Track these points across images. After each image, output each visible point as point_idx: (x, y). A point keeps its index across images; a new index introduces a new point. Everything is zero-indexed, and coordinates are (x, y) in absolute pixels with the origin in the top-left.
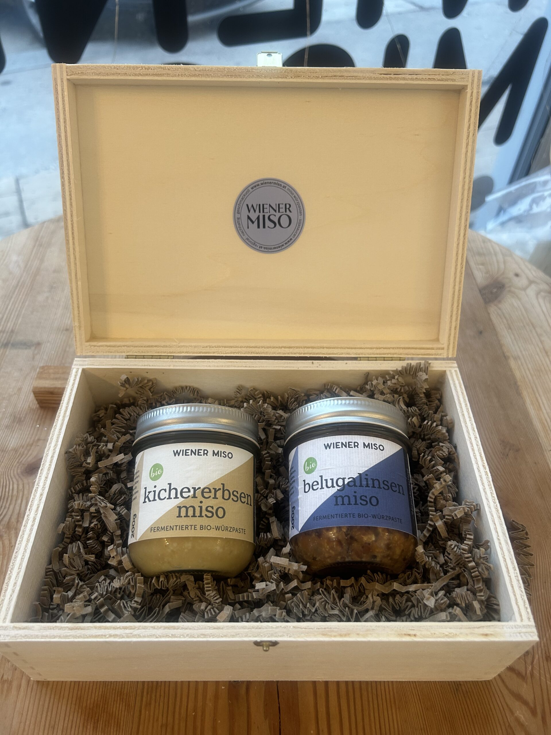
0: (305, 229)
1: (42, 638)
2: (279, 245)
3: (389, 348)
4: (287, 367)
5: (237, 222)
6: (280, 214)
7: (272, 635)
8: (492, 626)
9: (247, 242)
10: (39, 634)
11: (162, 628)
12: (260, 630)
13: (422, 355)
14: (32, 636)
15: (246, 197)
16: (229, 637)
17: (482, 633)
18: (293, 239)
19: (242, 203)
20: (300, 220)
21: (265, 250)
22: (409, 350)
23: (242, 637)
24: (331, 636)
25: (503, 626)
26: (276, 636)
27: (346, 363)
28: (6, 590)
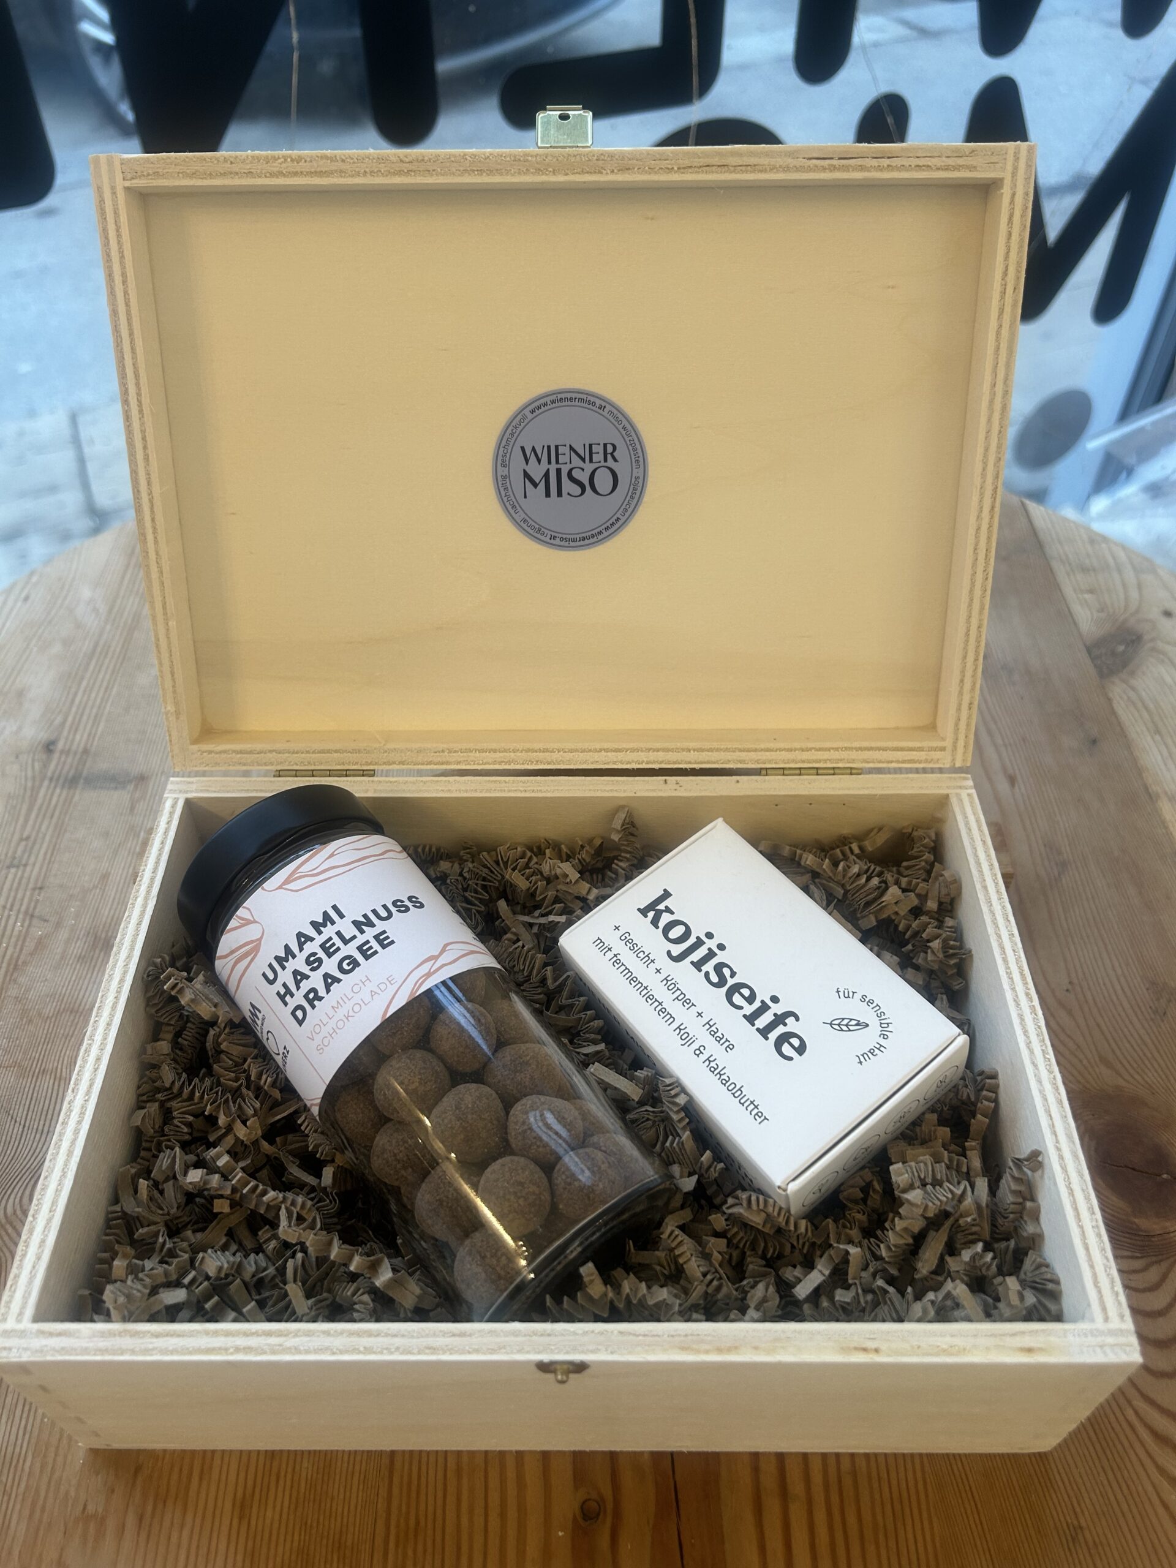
0: (646, 498)
1: (95, 1354)
2: (593, 532)
3: (829, 750)
4: (611, 790)
5: (500, 485)
6: (594, 466)
7: (574, 1350)
8: (1043, 1331)
9: (525, 526)
10: (91, 1345)
11: (345, 1335)
12: (549, 1339)
13: (898, 762)
14: (72, 1351)
15: (519, 430)
16: (484, 1353)
17: (1020, 1345)
18: (623, 519)
19: (511, 444)
20: (637, 478)
21: (563, 543)
22: (871, 752)
23: (512, 1353)
24: (698, 1352)
25: (1065, 1331)
26: (583, 1352)
27: (738, 782)
28: (24, 1256)
